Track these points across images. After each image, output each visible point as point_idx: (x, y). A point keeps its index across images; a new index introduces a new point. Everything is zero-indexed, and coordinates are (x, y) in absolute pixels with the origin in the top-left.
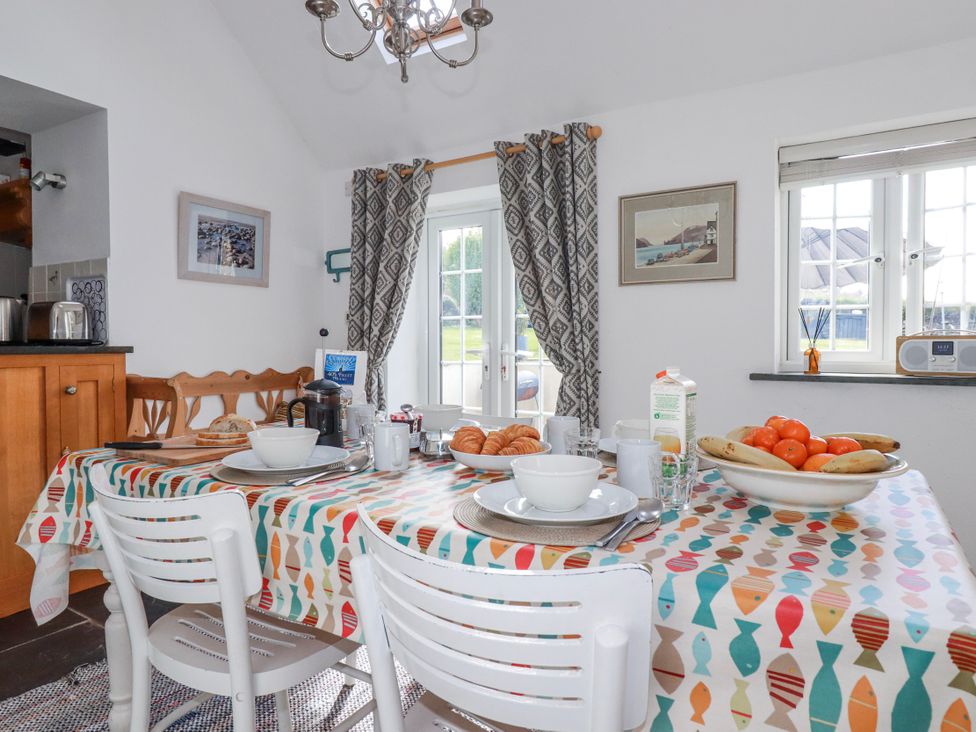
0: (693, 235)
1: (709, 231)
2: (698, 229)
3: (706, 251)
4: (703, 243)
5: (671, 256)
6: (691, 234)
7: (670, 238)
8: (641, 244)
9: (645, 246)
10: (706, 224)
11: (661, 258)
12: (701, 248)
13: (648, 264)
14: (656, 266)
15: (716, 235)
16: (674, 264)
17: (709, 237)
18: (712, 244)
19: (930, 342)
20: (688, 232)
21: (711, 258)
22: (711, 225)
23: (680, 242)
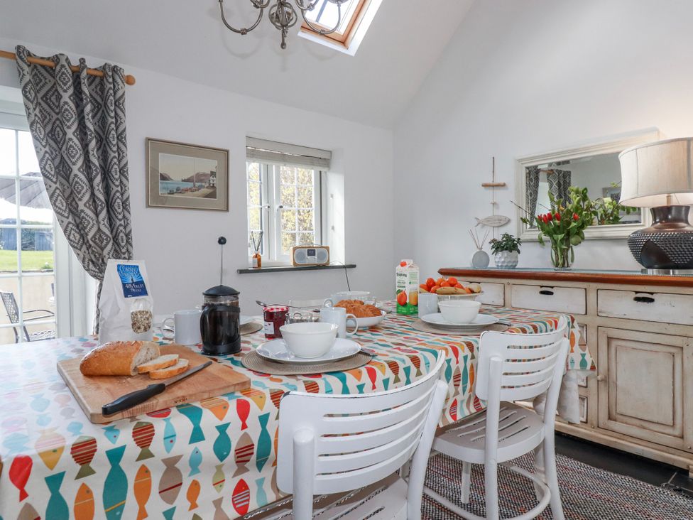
0: (202, 178)
1: (211, 178)
2: (204, 175)
3: (209, 191)
4: (207, 185)
5: (187, 190)
6: (200, 178)
7: (186, 177)
8: (164, 178)
9: (168, 180)
10: (210, 173)
11: (179, 191)
12: (207, 187)
13: (170, 194)
14: (176, 196)
15: (216, 181)
16: (188, 196)
17: (211, 182)
18: (213, 187)
19: (307, 249)
20: (198, 175)
21: (212, 195)
22: (213, 174)
23: (193, 181)
